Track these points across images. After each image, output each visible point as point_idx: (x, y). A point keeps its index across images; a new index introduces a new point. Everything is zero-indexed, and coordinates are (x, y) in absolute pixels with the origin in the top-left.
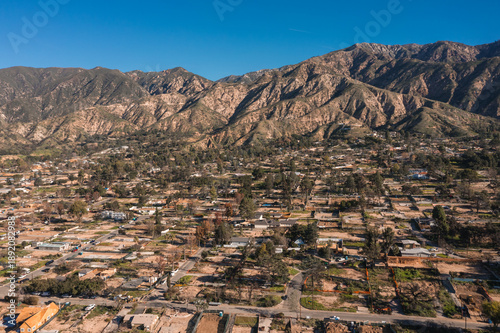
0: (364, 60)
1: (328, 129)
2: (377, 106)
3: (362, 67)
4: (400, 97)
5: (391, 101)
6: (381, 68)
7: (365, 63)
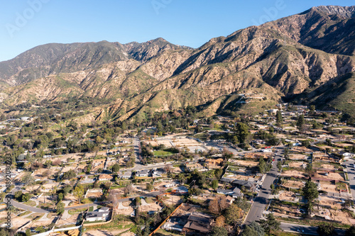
0: (316, 21)
1: (225, 101)
2: (303, 69)
3: (312, 28)
4: (333, 58)
5: (320, 63)
6: (332, 27)
7: (317, 24)
